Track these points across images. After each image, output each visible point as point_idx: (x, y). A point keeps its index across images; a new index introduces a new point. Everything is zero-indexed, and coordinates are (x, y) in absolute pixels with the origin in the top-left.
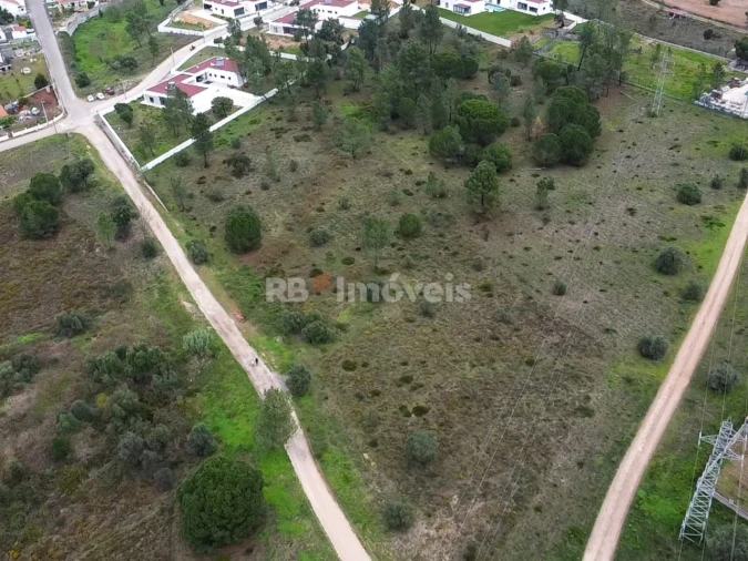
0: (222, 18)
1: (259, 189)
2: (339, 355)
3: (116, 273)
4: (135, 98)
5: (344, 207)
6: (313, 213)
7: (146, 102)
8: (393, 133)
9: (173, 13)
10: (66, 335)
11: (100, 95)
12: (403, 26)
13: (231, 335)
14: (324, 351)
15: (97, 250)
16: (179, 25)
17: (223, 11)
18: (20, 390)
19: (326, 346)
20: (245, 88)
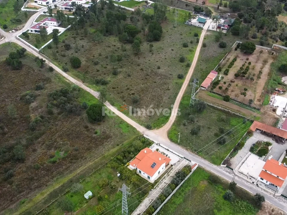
0: (42, 5)
1: (75, 53)
2: (110, 86)
3: (44, 76)
4: (26, 31)
5: (100, 55)
6: (92, 57)
7: (29, 32)
8: (107, 36)
9: (24, 4)
10: (39, 89)
11: (13, 31)
12: (102, 6)
13: (82, 86)
14: (107, 86)
15: (36, 71)
16: (27, 8)
17: (42, 3)
18: (33, 102)
19: (107, 85)
20: (59, 26)
